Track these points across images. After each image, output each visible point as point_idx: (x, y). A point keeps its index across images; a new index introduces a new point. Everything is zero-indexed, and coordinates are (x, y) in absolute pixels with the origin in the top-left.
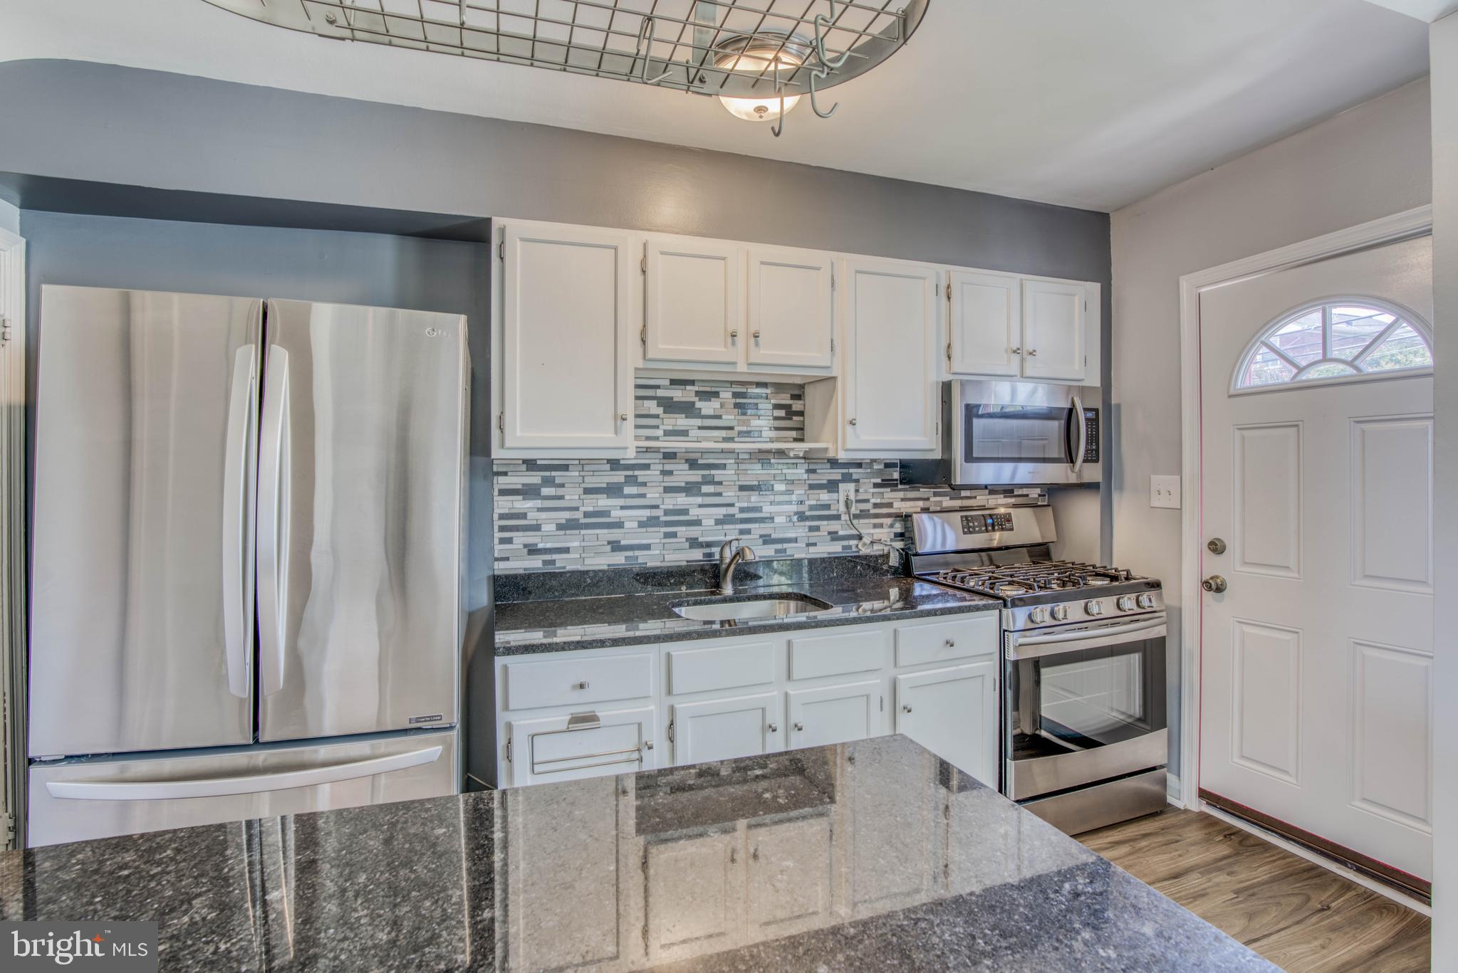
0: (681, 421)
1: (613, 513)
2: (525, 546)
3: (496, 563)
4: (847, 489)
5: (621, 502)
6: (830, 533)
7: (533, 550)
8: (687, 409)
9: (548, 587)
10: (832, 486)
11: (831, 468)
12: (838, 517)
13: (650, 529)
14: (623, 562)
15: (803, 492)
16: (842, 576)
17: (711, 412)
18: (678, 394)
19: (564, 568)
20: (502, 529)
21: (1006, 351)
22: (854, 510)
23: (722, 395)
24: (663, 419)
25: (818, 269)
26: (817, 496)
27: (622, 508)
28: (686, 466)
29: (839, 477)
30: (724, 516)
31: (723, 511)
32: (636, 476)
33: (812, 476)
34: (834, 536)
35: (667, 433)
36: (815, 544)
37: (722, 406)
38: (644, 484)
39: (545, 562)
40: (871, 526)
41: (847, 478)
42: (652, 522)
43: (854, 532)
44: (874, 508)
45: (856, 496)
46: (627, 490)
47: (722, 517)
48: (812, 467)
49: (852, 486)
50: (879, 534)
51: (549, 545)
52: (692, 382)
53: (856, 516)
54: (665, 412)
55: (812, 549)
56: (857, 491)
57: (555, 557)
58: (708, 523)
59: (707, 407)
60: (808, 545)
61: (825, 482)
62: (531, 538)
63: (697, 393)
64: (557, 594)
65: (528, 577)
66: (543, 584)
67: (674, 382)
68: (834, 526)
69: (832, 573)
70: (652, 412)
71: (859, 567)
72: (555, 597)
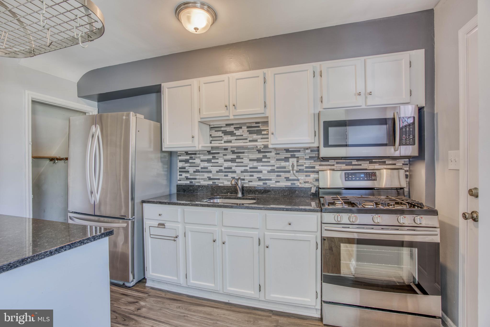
0: (229, 138)
3: (178, 181)
4: (293, 161)
6: (285, 178)
8: (231, 134)
10: (286, 159)
11: (286, 152)
12: (289, 172)
14: (212, 183)
15: (274, 162)
16: (290, 195)
17: (239, 134)
18: (228, 129)
20: (180, 172)
22: (295, 168)
23: (243, 127)
24: (223, 137)
25: (258, 77)
26: (280, 163)
29: (290, 156)
31: (243, 168)
33: (278, 156)
34: (287, 179)
35: (225, 142)
36: (279, 182)
37: (243, 131)
40: (305, 176)
41: (293, 156)
43: (296, 178)
44: (306, 169)
45: (297, 164)
48: (278, 152)
49: (295, 160)
50: (308, 179)
51: (191, 177)
52: (233, 124)
53: (297, 172)
54: (224, 135)
55: (278, 184)
56: (297, 161)
59: (238, 133)
60: (276, 182)
61: (284, 158)
63: (235, 128)
65: (186, 186)
66: (188, 188)
67: (227, 125)
68: (287, 175)
69: (285, 193)
70: (221, 135)
71: (297, 192)
72: (192, 192)
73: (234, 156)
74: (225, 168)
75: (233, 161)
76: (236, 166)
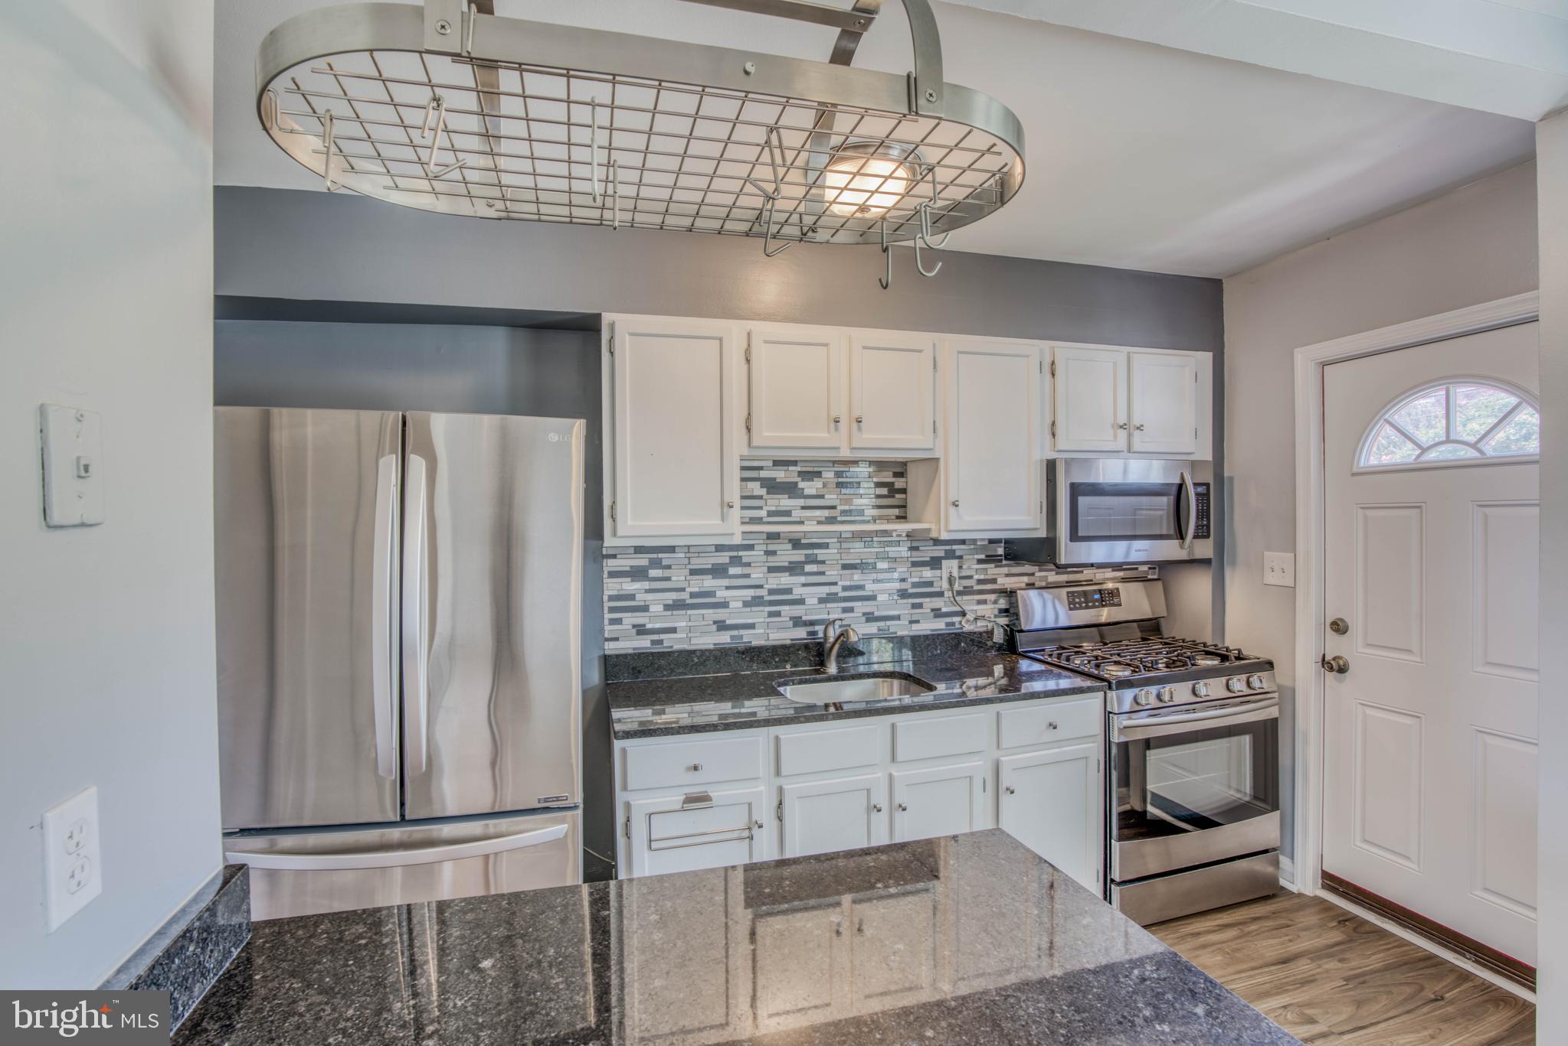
0: (785, 502)
1: (718, 594)
2: (634, 626)
3: (606, 643)
4: (950, 566)
5: (726, 582)
6: (933, 610)
7: (641, 630)
8: (790, 489)
9: (656, 666)
10: (935, 563)
11: (935, 545)
12: (941, 594)
13: (754, 609)
14: (729, 641)
15: (906, 569)
16: (947, 653)
17: (813, 492)
18: (780, 475)
19: (672, 647)
20: (612, 610)
21: (1113, 426)
22: (957, 587)
23: (824, 475)
24: (766, 500)
25: (920, 351)
26: (920, 573)
27: (727, 588)
28: (789, 546)
29: (942, 554)
30: (828, 594)
31: (826, 590)
32: (741, 557)
33: (915, 553)
34: (937, 613)
35: (770, 514)
37: (825, 485)
38: (749, 565)
39: (653, 642)
40: (975, 602)
41: (950, 555)
42: (756, 601)
43: (958, 609)
44: (978, 584)
45: (959, 572)
46: (732, 571)
47: (825, 596)
48: (915, 544)
49: (955, 563)
50: (982, 610)
51: (658, 626)
52: (795, 463)
53: (959, 593)
54: (768, 493)
55: (915, 627)
56: (960, 567)
57: (662, 636)
58: (812, 601)
59: (810, 487)
60: (911, 622)
61: (928, 559)
62: (639, 619)
63: (800, 473)
64: (665, 673)
65: (639, 656)
66: (652, 664)
67: (777, 463)
68: (937, 603)
69: (936, 650)
70: (756, 493)
71: (963, 644)
72: (664, 676)
73: (799, 556)
74: (771, 592)
75: (794, 569)
76: (804, 585)
